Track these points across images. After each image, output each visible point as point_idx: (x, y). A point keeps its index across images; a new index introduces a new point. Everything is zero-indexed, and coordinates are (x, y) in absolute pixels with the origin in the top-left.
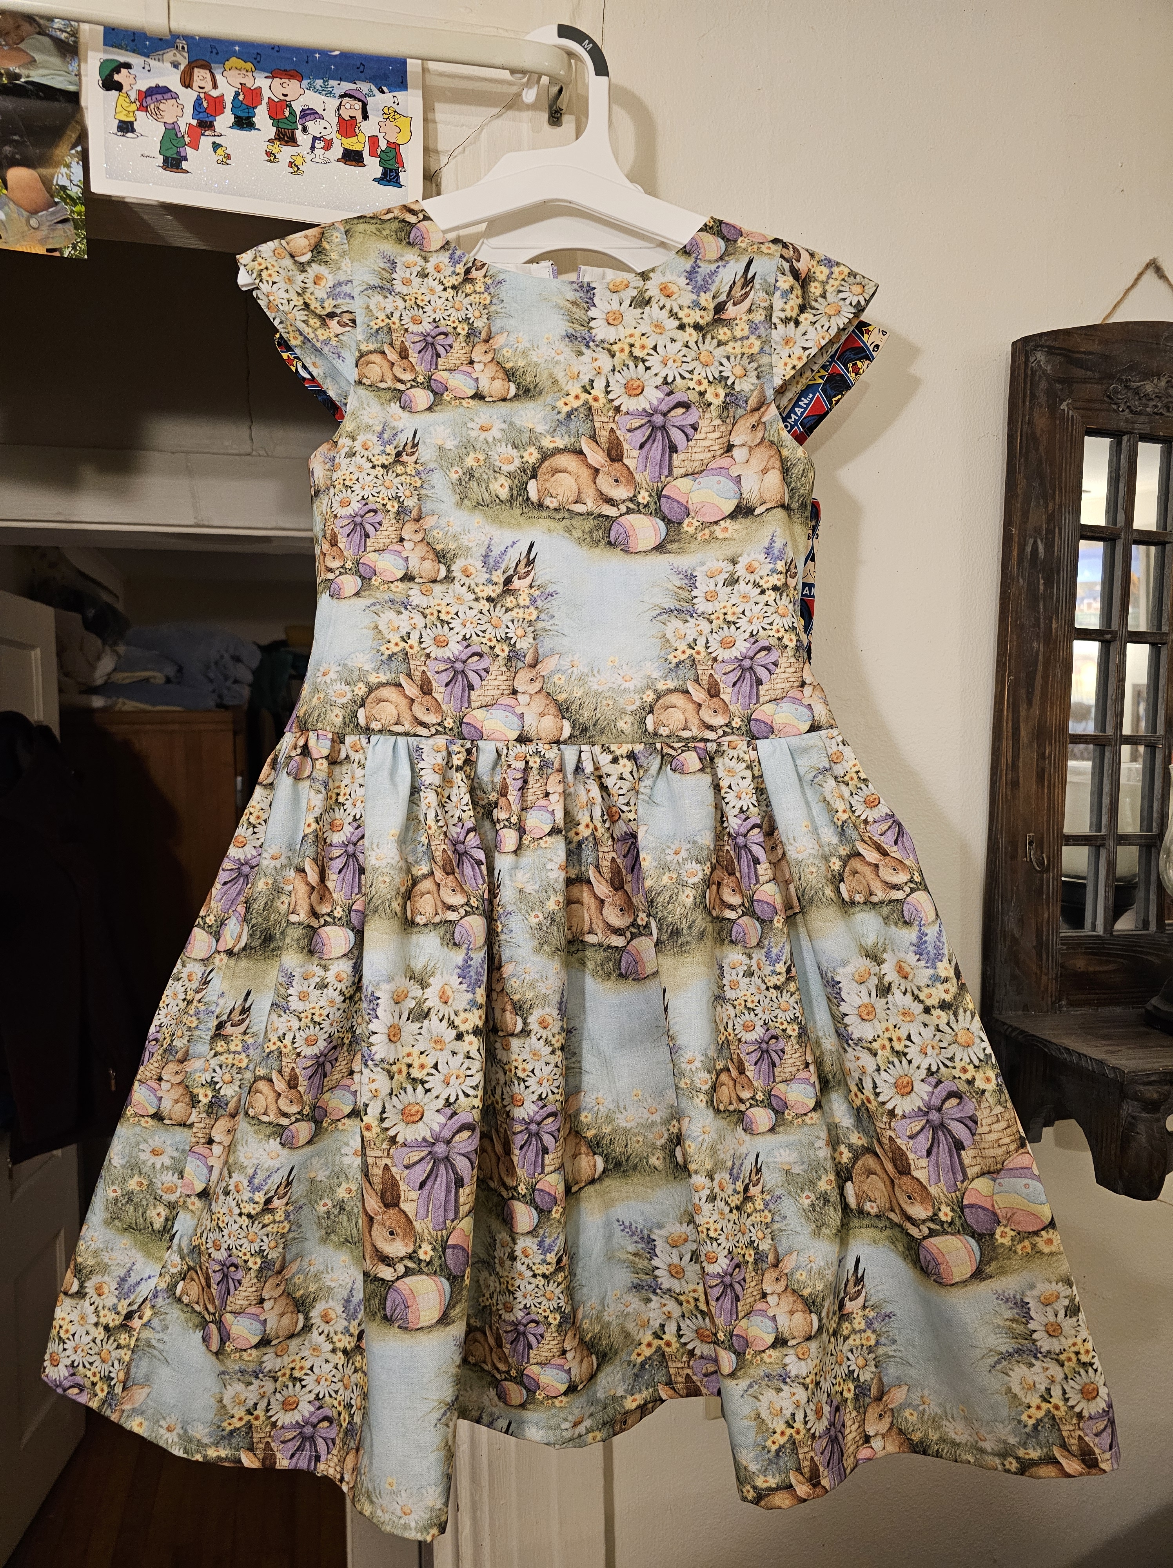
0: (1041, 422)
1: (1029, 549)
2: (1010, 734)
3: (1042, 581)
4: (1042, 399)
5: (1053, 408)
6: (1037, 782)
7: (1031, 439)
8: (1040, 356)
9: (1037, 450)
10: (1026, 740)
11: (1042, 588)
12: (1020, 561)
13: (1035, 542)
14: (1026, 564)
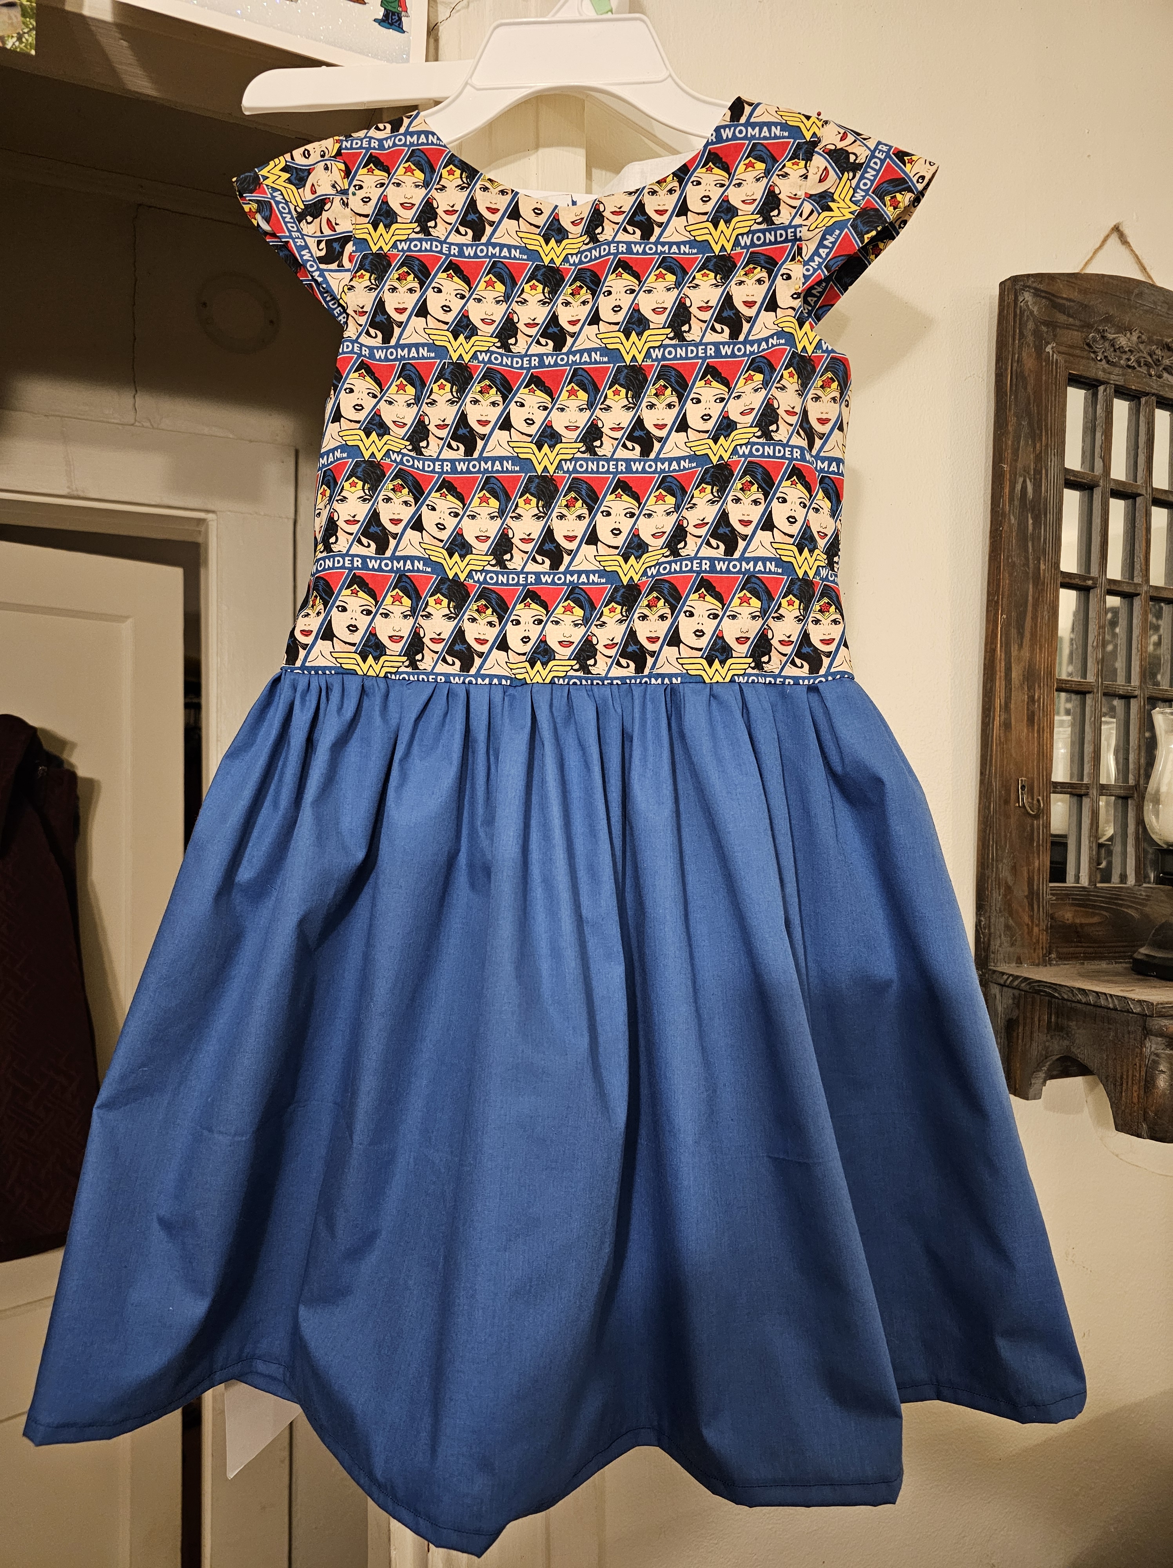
0: (1029, 363)
1: (1019, 487)
2: (1003, 674)
3: (1030, 521)
4: (1030, 339)
5: (1039, 350)
6: (1028, 726)
7: (1020, 377)
8: (1028, 296)
9: (1026, 389)
10: (1017, 682)
11: (1030, 528)
12: (1011, 500)
13: (1024, 482)
14: (1016, 503)
